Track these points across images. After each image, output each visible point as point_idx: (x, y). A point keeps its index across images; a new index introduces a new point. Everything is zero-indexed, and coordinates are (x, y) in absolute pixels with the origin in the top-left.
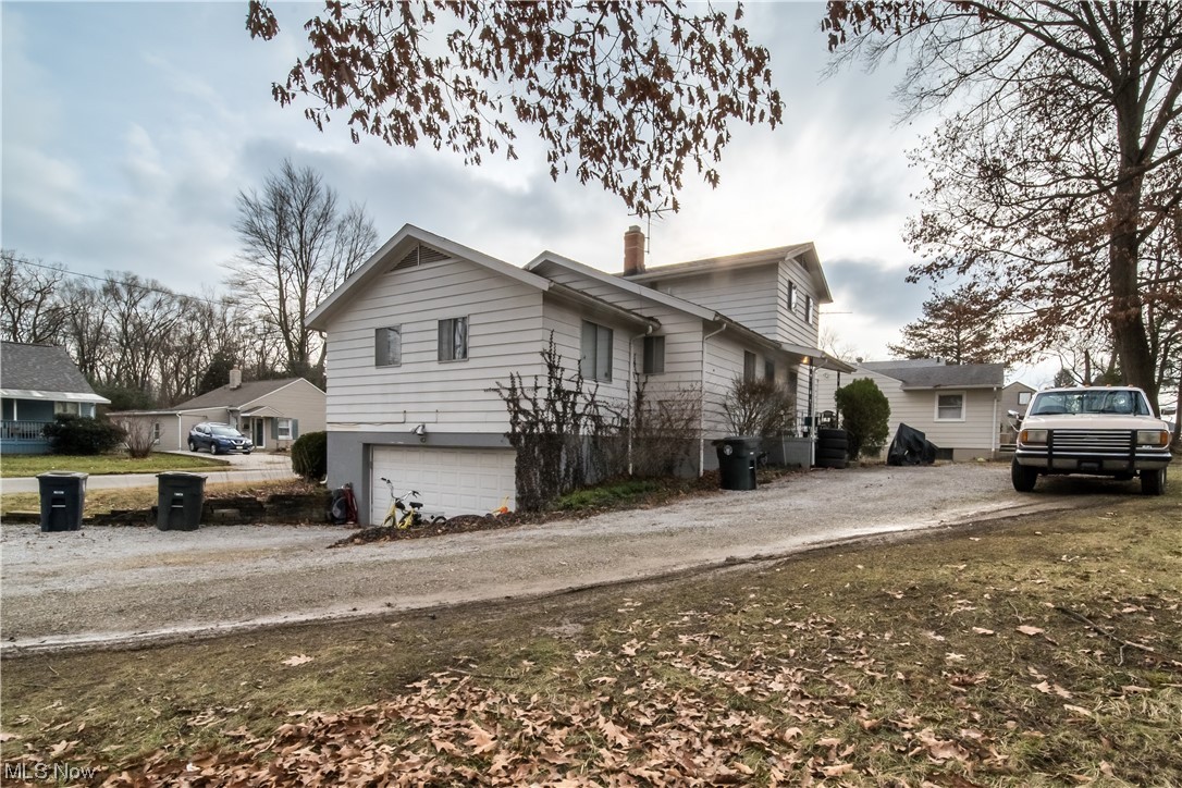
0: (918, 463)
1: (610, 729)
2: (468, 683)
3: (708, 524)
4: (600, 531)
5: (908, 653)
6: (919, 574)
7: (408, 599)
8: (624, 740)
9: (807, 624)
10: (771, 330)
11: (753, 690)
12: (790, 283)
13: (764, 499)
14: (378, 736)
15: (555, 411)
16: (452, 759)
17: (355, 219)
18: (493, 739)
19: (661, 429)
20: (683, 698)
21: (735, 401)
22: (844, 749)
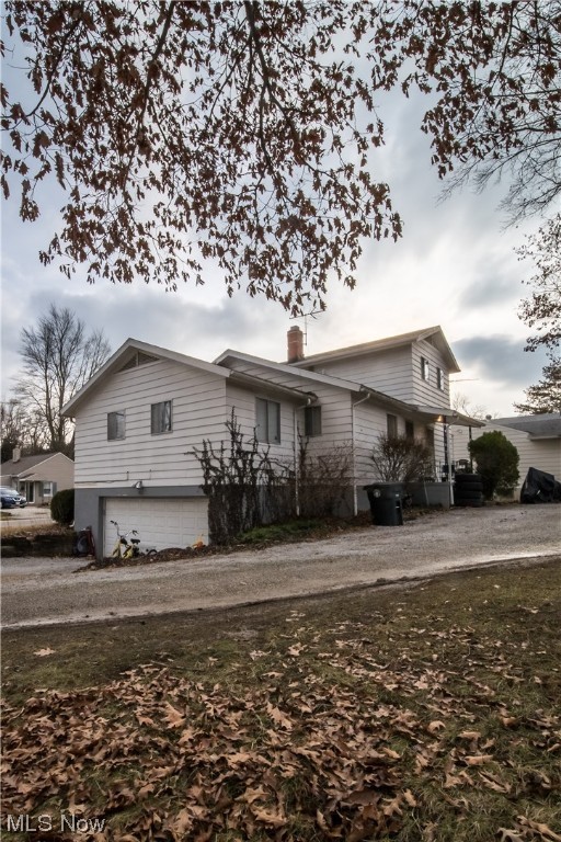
0: (549, 501)
1: (276, 714)
2: (166, 673)
3: (362, 552)
4: (273, 559)
5: (544, 661)
6: (553, 593)
7: (125, 609)
8: (288, 724)
9: (448, 633)
10: (408, 396)
11: (399, 688)
12: (423, 359)
13: (409, 533)
14: (97, 710)
15: (237, 467)
16: (150, 731)
17: (96, 339)
18: (183, 717)
19: (320, 479)
20: (339, 692)
21: (381, 454)
22: (485, 742)
